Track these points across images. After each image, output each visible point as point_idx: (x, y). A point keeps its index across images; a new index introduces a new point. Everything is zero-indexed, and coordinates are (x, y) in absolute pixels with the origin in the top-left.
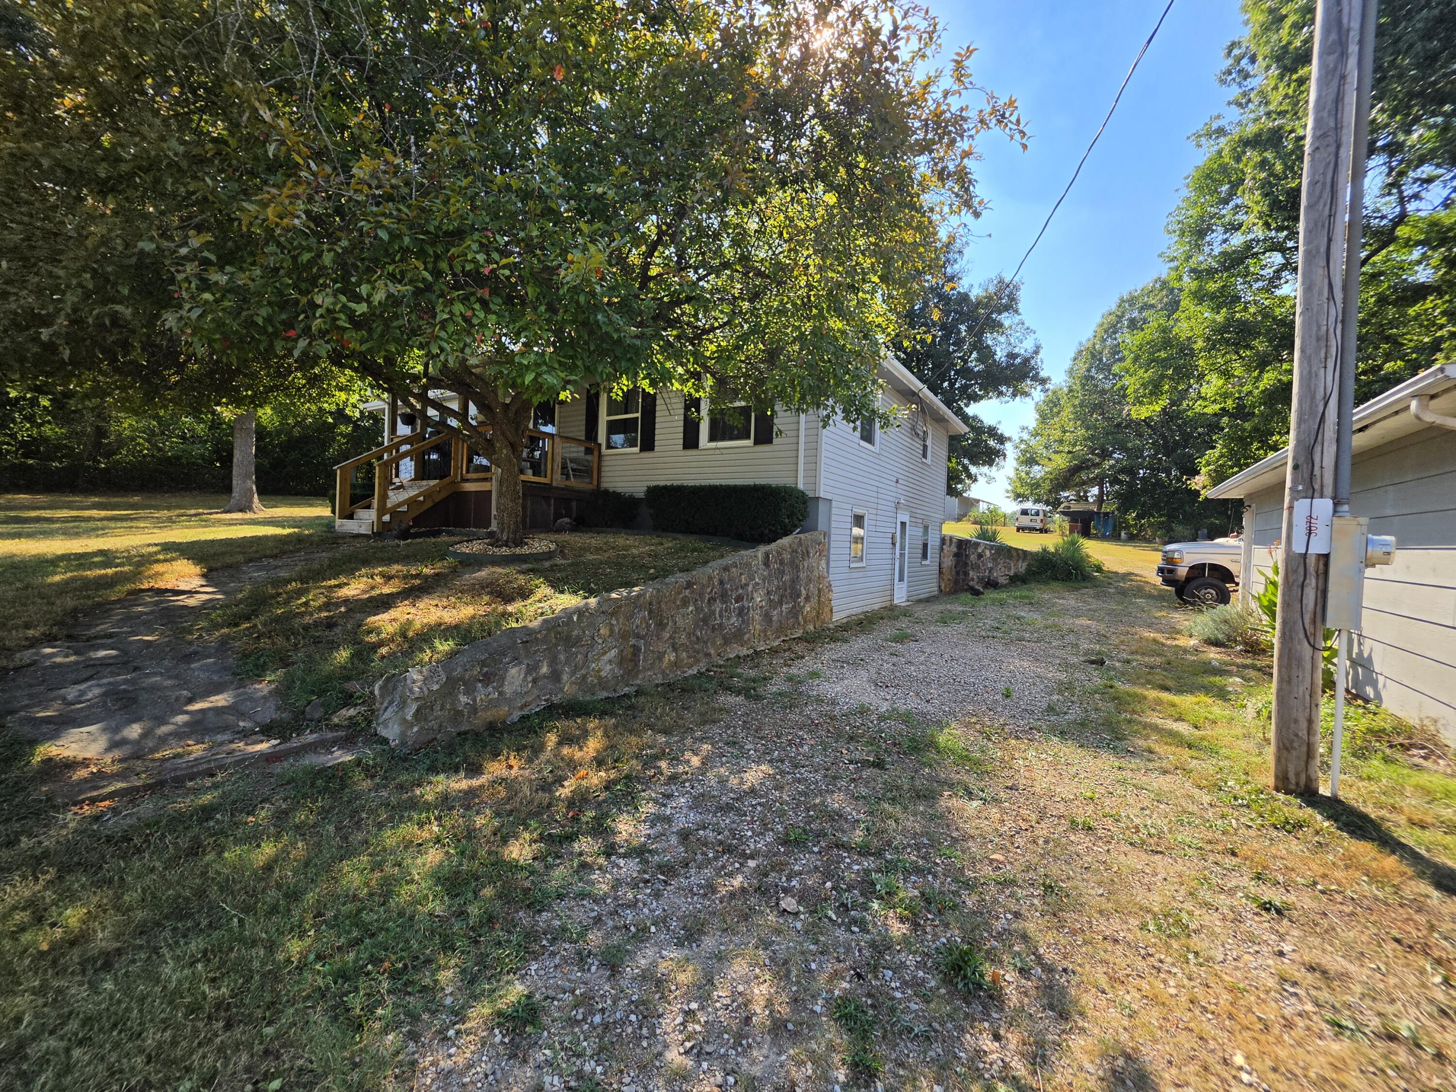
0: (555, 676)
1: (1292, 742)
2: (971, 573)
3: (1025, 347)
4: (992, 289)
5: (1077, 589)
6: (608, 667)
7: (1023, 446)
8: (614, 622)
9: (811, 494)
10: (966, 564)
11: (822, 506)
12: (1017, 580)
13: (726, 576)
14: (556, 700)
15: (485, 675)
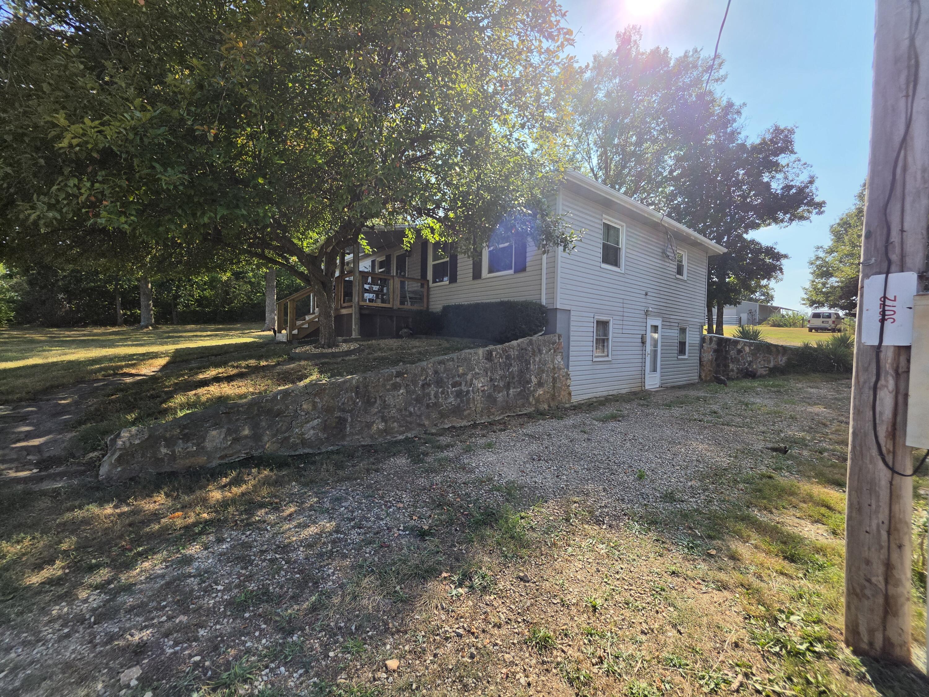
0: (256, 437)
1: (863, 588)
2: (731, 366)
3: (799, 180)
4: (768, 137)
5: (836, 380)
6: (312, 432)
7: (818, 263)
8: (317, 400)
9: (550, 307)
10: (726, 358)
11: (559, 315)
12: (775, 372)
13: (441, 368)
14: (255, 453)
15: (185, 435)
